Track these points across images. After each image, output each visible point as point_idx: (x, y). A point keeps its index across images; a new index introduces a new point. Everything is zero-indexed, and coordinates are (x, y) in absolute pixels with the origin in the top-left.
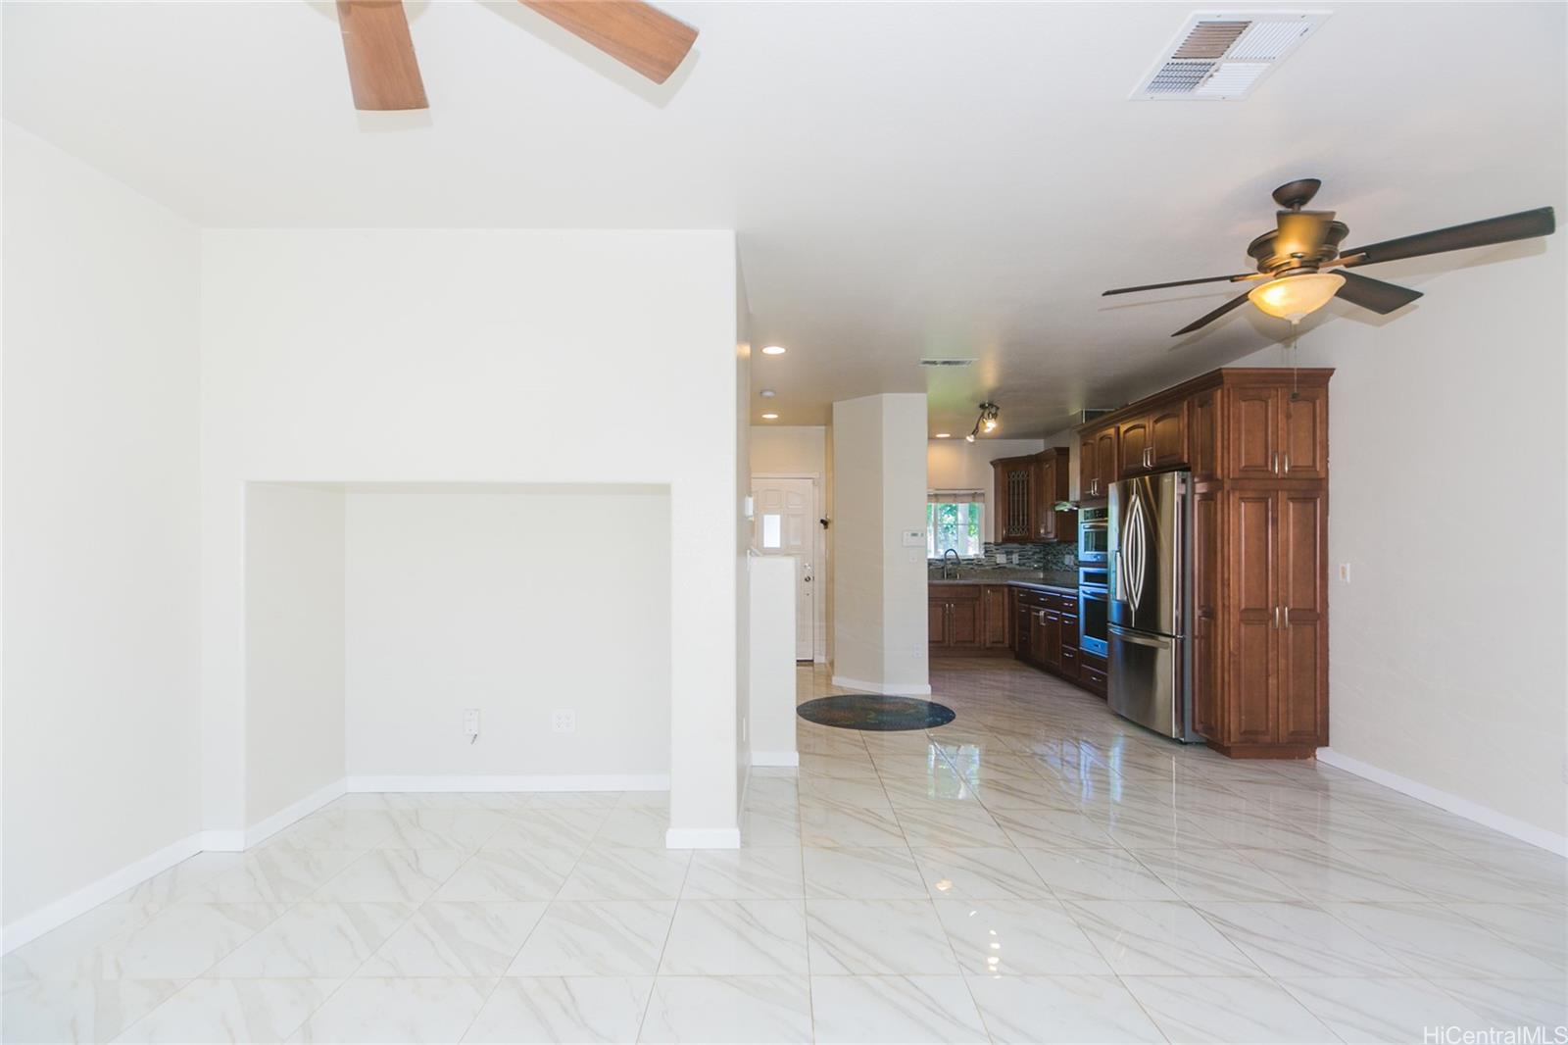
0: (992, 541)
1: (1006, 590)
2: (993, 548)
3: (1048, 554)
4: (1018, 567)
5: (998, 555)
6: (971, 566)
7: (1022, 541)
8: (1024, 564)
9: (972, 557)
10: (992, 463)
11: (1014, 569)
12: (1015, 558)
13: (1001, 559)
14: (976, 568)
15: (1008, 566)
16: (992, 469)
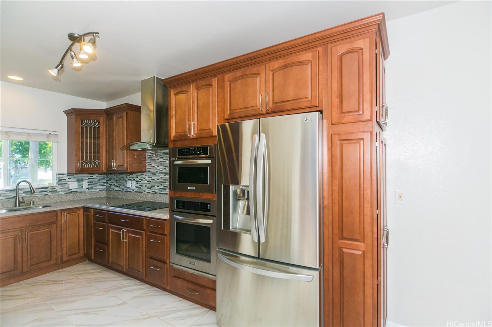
0: (65, 171)
1: (81, 211)
2: (66, 177)
3: (110, 179)
4: (87, 190)
5: (70, 183)
6: (46, 193)
7: (91, 172)
8: (92, 188)
9: (46, 186)
10: (65, 112)
11: (85, 192)
12: (85, 184)
13: (73, 185)
14: (50, 194)
15: (79, 190)
16: (65, 117)
